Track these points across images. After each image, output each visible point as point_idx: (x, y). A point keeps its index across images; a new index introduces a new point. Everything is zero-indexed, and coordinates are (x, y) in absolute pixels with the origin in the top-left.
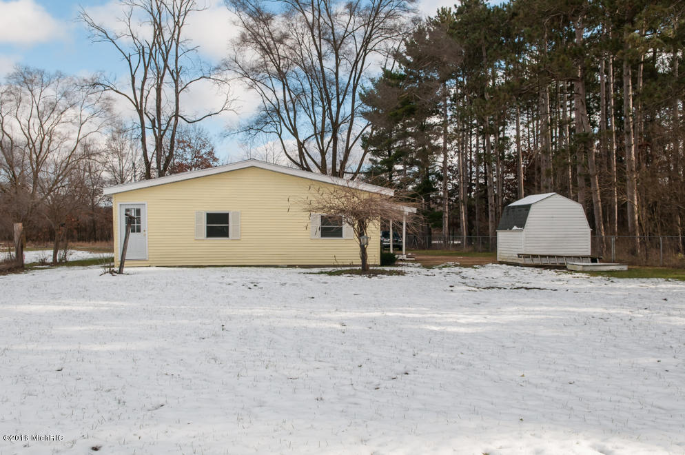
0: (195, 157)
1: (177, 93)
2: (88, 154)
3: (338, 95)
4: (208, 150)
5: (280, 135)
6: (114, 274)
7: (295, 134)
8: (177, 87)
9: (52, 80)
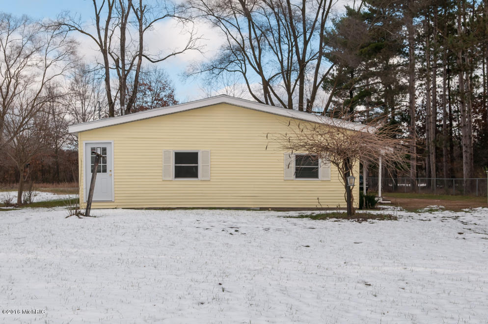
0: (155, 100)
1: (141, 32)
2: (52, 97)
3: (305, 33)
4: (167, 92)
5: (244, 74)
6: (81, 216)
7: (260, 73)
8: (141, 26)
9: (19, 24)
